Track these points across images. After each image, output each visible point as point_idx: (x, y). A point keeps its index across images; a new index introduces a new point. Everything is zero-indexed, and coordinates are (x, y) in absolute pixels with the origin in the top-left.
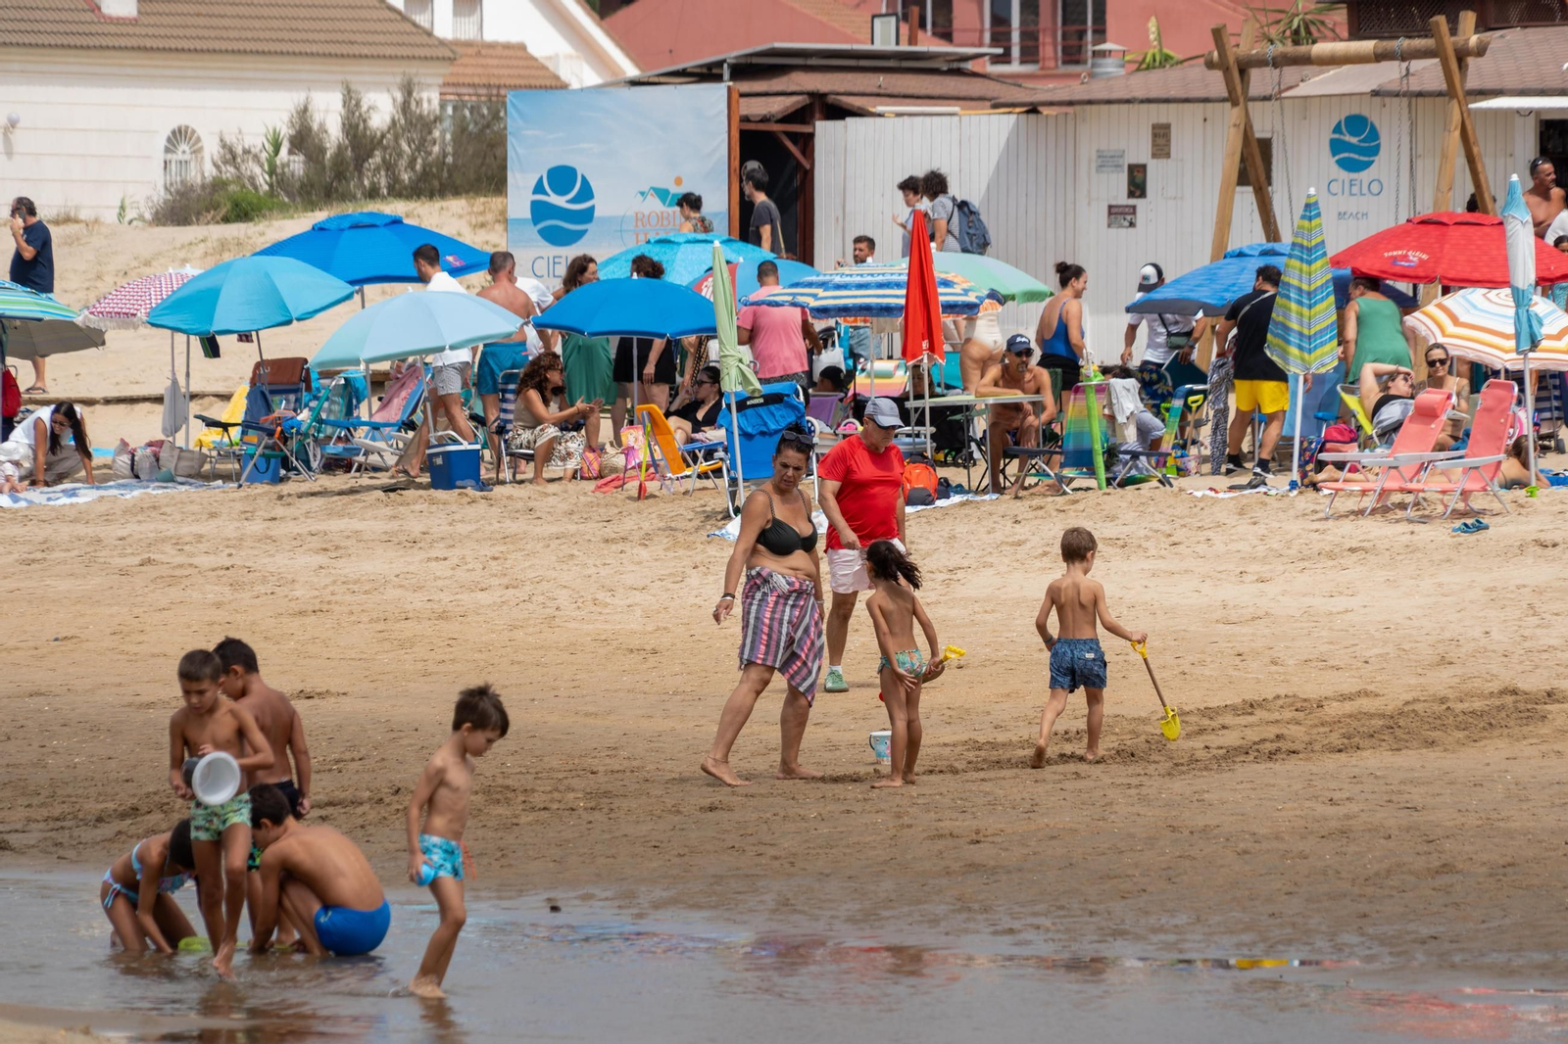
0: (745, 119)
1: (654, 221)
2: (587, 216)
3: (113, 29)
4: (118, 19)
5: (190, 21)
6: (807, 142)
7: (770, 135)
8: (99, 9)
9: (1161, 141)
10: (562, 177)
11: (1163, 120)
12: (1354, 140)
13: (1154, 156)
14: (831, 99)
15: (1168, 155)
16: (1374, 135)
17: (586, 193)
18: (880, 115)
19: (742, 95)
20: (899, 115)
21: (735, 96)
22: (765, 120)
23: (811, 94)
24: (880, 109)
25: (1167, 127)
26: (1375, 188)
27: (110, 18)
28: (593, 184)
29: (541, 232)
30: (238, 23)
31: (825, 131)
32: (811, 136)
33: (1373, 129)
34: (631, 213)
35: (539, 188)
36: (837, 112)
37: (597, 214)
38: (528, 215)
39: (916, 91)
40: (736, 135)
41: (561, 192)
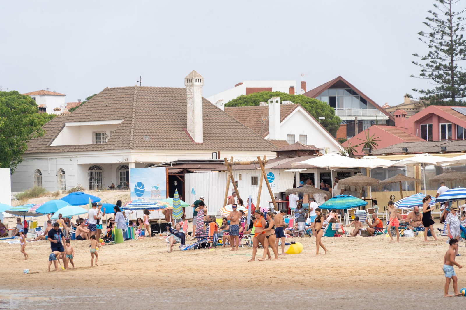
0: (169, 173)
1: (154, 192)
2: (143, 191)
3: (197, 146)
4: (198, 143)
5: (215, 144)
6: (183, 178)
7: (175, 176)
8: (194, 141)
9: (240, 177)
10: (139, 184)
11: (240, 173)
12: (270, 177)
13: (239, 180)
14: (188, 169)
15: (241, 180)
16: (273, 176)
17: (143, 187)
18: (196, 172)
19: (169, 169)
20: (199, 172)
21: (167, 169)
22: (174, 173)
23: (184, 169)
24: (195, 171)
25: (241, 174)
26: (274, 185)
27: (197, 143)
28: (144, 185)
29: (136, 194)
30: (227, 144)
31: (186, 175)
32: (184, 176)
33: (273, 175)
34: (150, 191)
35: (136, 186)
36: (189, 172)
37: (145, 191)
38: (134, 191)
39: (206, 168)
40: (168, 176)
41: (139, 187)
